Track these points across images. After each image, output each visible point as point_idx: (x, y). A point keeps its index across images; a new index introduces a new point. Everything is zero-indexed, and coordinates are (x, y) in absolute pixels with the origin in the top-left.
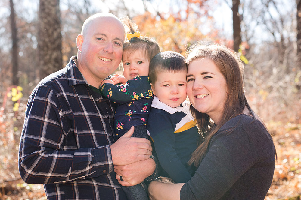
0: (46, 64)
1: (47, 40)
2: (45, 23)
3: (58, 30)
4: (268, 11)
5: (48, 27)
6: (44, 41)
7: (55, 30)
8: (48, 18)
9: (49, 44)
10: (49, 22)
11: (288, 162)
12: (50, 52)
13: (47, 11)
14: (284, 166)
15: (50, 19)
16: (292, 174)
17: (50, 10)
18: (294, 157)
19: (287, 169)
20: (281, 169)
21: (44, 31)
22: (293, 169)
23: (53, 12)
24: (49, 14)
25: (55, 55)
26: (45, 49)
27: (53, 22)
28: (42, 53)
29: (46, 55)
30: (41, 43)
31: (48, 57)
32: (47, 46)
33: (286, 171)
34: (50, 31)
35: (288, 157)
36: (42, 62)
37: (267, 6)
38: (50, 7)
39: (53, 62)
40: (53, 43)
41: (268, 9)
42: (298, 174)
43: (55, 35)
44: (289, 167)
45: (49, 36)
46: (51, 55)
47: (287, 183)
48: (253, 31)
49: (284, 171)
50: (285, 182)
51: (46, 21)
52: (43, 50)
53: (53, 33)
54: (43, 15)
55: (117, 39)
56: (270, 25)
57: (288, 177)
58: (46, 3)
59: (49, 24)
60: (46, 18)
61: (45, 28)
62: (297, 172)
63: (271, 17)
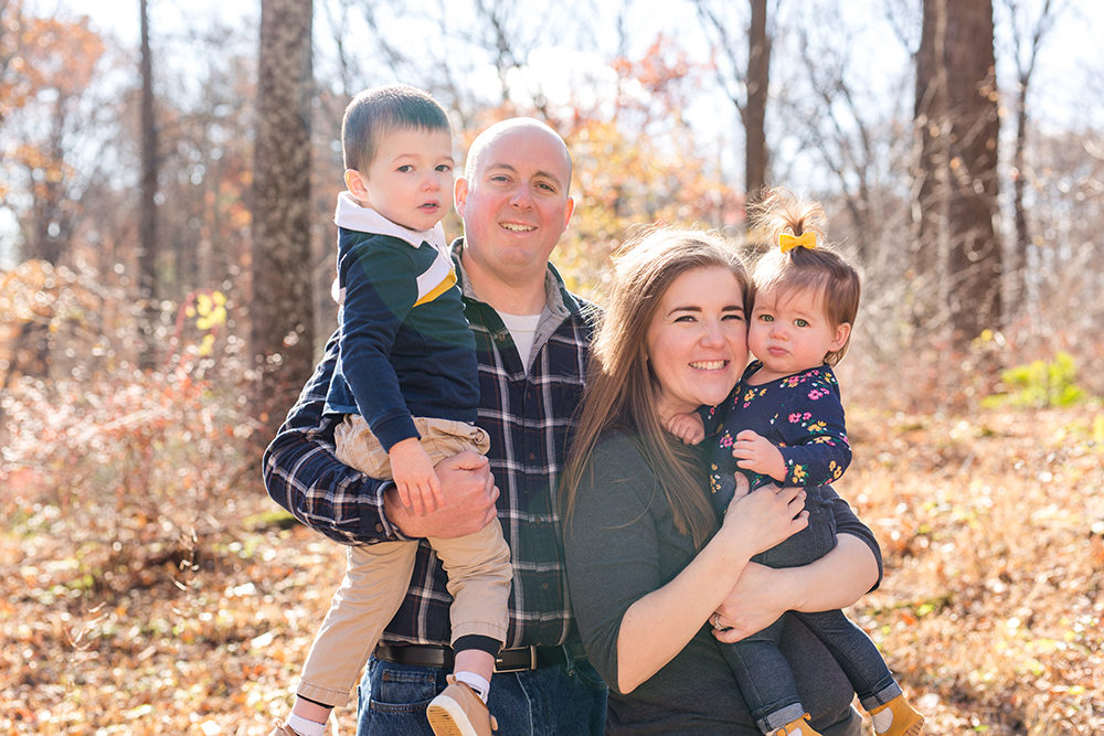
0: (271, 232)
1: (277, 169)
2: (273, 125)
3: (306, 146)
4: (830, 114)
5: (279, 136)
6: (268, 173)
7: (300, 143)
8: (281, 111)
9: (282, 181)
10: (283, 121)
11: (910, 511)
12: (282, 202)
13: (279, 92)
14: (903, 522)
15: (285, 114)
16: (923, 542)
17: (288, 90)
18: (922, 500)
19: (911, 528)
20: (894, 527)
21: (269, 145)
22: (924, 529)
23: (296, 96)
24: (284, 102)
25: (296, 210)
26: (272, 192)
27: (293, 123)
28: (262, 203)
29: (273, 209)
30: (261, 177)
31: (277, 215)
32: (276, 186)
33: (911, 533)
34: (286, 147)
35: (907, 499)
36: (262, 228)
37: (828, 101)
38: (288, 82)
39: (290, 228)
40: (293, 178)
41: (830, 109)
42: (938, 541)
43: (299, 157)
44: (915, 525)
45: (282, 159)
46: (286, 209)
47: (910, 563)
48: (790, 165)
49: (902, 533)
50: (907, 560)
51: (275, 118)
52: (265, 195)
53: (292, 152)
54: (269, 102)
55: (540, 173)
56: (833, 150)
57: (914, 548)
58: (277, 72)
59: (283, 127)
60: (275, 111)
61: (273, 139)
62: (937, 536)
63: (837, 127)
